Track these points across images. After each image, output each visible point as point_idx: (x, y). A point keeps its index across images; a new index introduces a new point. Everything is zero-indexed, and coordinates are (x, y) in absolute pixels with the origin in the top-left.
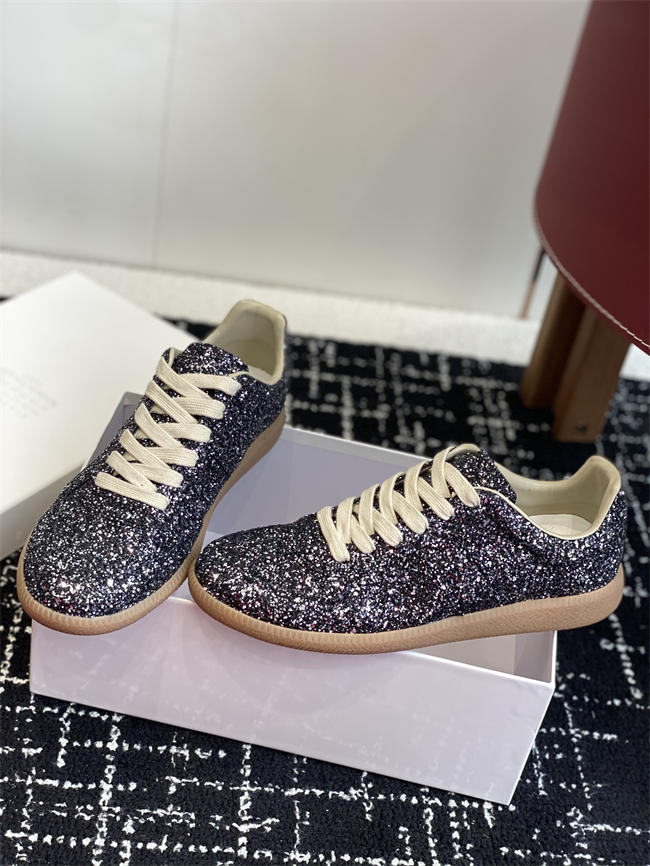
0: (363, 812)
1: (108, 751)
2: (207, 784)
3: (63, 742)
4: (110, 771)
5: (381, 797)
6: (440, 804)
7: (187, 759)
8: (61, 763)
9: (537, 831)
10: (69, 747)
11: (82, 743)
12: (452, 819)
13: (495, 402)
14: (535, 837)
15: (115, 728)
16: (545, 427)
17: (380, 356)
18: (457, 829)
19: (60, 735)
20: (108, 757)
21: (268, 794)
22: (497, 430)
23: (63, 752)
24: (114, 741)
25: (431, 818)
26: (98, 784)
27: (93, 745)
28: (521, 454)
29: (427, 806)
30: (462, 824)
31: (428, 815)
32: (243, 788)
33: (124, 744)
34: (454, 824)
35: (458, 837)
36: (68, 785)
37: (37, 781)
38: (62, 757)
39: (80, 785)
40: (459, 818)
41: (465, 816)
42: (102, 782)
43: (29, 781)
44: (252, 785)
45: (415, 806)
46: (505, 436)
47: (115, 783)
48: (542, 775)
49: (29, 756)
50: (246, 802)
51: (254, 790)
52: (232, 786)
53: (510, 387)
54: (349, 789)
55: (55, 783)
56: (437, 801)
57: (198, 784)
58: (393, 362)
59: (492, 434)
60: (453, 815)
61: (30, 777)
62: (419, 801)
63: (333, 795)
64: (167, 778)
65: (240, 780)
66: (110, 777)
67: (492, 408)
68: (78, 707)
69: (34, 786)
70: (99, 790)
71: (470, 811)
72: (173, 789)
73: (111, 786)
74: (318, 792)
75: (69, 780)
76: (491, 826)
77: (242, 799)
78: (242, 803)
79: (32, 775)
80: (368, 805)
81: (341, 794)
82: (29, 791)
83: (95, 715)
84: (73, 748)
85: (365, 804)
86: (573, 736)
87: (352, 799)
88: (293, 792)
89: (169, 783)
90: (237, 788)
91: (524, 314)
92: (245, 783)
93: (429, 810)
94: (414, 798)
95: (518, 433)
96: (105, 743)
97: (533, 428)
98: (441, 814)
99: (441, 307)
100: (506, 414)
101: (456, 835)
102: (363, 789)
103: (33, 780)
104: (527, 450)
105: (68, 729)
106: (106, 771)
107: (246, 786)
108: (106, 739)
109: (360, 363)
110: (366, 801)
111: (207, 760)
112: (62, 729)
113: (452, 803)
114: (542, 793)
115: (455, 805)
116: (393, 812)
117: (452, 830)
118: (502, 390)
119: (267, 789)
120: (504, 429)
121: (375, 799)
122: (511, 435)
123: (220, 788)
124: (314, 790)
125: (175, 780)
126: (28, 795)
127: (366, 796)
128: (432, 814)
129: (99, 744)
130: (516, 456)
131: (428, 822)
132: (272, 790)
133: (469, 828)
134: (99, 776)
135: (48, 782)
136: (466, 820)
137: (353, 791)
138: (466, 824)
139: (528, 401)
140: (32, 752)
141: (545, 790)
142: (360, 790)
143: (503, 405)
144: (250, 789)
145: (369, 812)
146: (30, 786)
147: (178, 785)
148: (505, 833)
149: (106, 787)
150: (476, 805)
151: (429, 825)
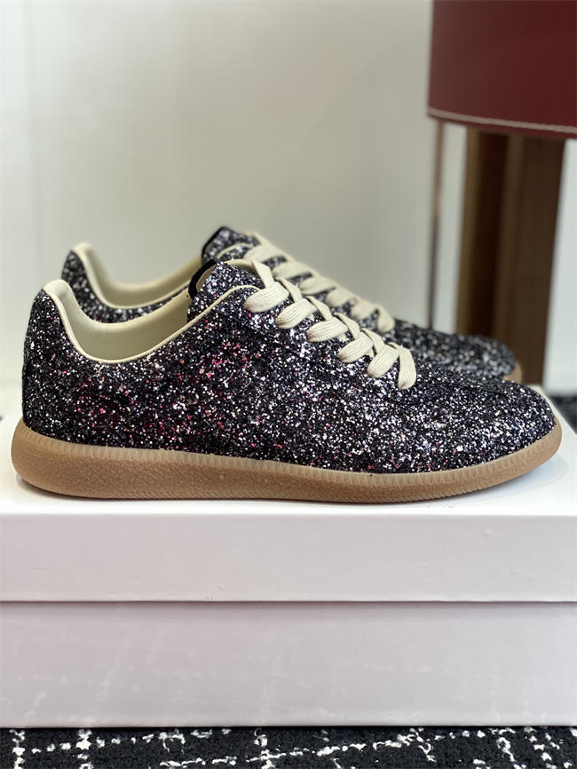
0: (424, 756)
1: (80, 751)
2: (215, 761)
3: (19, 751)
5: (438, 738)
6: (514, 732)
7: (183, 742)
10: (27, 754)
11: (43, 748)
12: (535, 743)
18: (545, 751)
19: (13, 745)
20: (80, 756)
21: (297, 758)
23: (19, 760)
24: (85, 740)
25: (508, 746)
27: (58, 749)
29: (498, 736)
30: (548, 745)
31: (503, 744)
32: (263, 758)
33: (99, 741)
34: (539, 747)
35: (550, 759)
38: (20, 765)
40: (541, 740)
41: (549, 738)
44: (273, 752)
45: (484, 738)
51: (278, 756)
52: (249, 759)
54: (396, 736)
57: (204, 763)
60: (533, 739)
62: (487, 734)
63: (378, 745)
64: (162, 764)
65: (257, 751)
74: (360, 747)
80: (426, 748)
81: (388, 743)
84: (32, 755)
85: (421, 747)
87: (404, 745)
88: (328, 751)
89: (166, 768)
90: (255, 759)
92: (263, 752)
93: (501, 739)
94: (479, 732)
96: (74, 744)
98: (519, 740)
101: (546, 756)
105: (23, 738)
107: (266, 755)
108: (75, 740)
110: (421, 743)
111: (209, 740)
112: (14, 740)
113: (528, 730)
115: (532, 730)
116: (460, 749)
117: (540, 752)
119: (293, 754)
121: (433, 740)
123: (233, 763)
124: (353, 745)
125: (174, 764)
127: (420, 739)
128: (507, 742)
129: (67, 746)
131: (506, 750)
132: (301, 753)
133: (558, 748)
136: (551, 740)
137: (402, 738)
138: (553, 745)
142: (410, 735)
144: (272, 756)
145: (429, 754)
151: (509, 753)
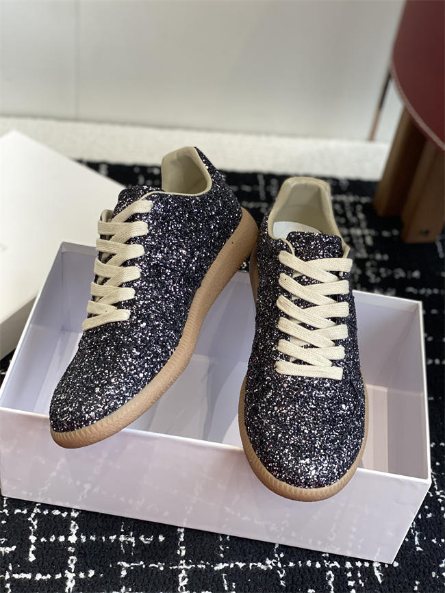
0: (278, 579)
1: (70, 544)
2: (151, 565)
3: (33, 539)
4: (72, 562)
5: (291, 564)
6: (339, 566)
7: (134, 545)
8: (32, 558)
9: (417, 583)
10: (38, 542)
11: (48, 538)
12: (350, 579)
13: (354, 214)
14: (416, 588)
15: (74, 523)
16: (396, 232)
17: (262, 182)
18: (354, 587)
19: (30, 533)
20: (70, 549)
21: (201, 570)
22: (358, 238)
23: (33, 548)
24: (74, 535)
25: (332, 579)
26: (63, 574)
27: (57, 540)
28: (378, 257)
29: (328, 569)
30: (357, 583)
31: (330, 577)
32: (181, 567)
33: (82, 537)
34: (351, 583)
36: (39, 577)
37: (14, 575)
38: (33, 552)
39: (49, 576)
40: (354, 578)
41: (359, 575)
42: (66, 571)
43: (7, 577)
44: (187, 563)
45: (319, 569)
46: (364, 243)
47: (77, 572)
48: (417, 533)
49: (5, 553)
50: (183, 579)
51: (189, 568)
52: (172, 566)
53: (364, 200)
54: (265, 560)
55: (29, 576)
56: (336, 564)
57: (144, 566)
58: (272, 186)
59: (355, 241)
60: (349, 575)
61: (7, 573)
62: (322, 566)
63: (253, 566)
64: (119, 563)
65: (177, 560)
66: (72, 566)
67: (354, 220)
68: (43, 506)
69: (12, 580)
70: (64, 579)
71: (363, 569)
72: (124, 573)
73: (74, 575)
74: (241, 565)
75: (39, 572)
76: (381, 582)
77: (181, 576)
78: (180, 579)
79: (9, 571)
80: (282, 573)
81: (259, 565)
82: (8, 586)
83: (57, 512)
84: (41, 544)
85: (279, 572)
86: (439, 497)
87: (269, 568)
88: (220, 566)
89: (120, 567)
90: (176, 567)
91: (372, 137)
92: (181, 562)
93: (330, 572)
94: (318, 563)
95: (374, 239)
96: (66, 537)
97: (386, 234)
98: (340, 574)
99: (306, 136)
100: (363, 224)
102: (276, 558)
103: (10, 575)
104: (382, 254)
105: (36, 527)
106: (69, 562)
107: (183, 565)
108: (68, 534)
109: (247, 188)
110: (279, 569)
111: (149, 545)
112: (31, 528)
113: (348, 565)
114: (419, 549)
115: (351, 566)
116: (302, 578)
117: (350, 588)
118: (360, 203)
119: (199, 566)
120: (363, 236)
121: (287, 567)
122: (369, 241)
123: (162, 569)
124: (237, 563)
125: (125, 565)
126: (7, 589)
127: (279, 565)
128: (333, 575)
130: (374, 259)
131: (330, 583)
132: (204, 566)
133: (363, 585)
134: (64, 567)
135: (23, 576)
136: (360, 578)
137: (268, 562)
138: (360, 582)
139: (381, 211)
140: (8, 550)
141: (420, 546)
142: (274, 560)
143: (361, 216)
144: (186, 567)
145: (283, 579)
146: (8, 581)
147: (128, 569)
148: (392, 587)
149: (70, 576)
150: (367, 565)
151: (332, 586)
